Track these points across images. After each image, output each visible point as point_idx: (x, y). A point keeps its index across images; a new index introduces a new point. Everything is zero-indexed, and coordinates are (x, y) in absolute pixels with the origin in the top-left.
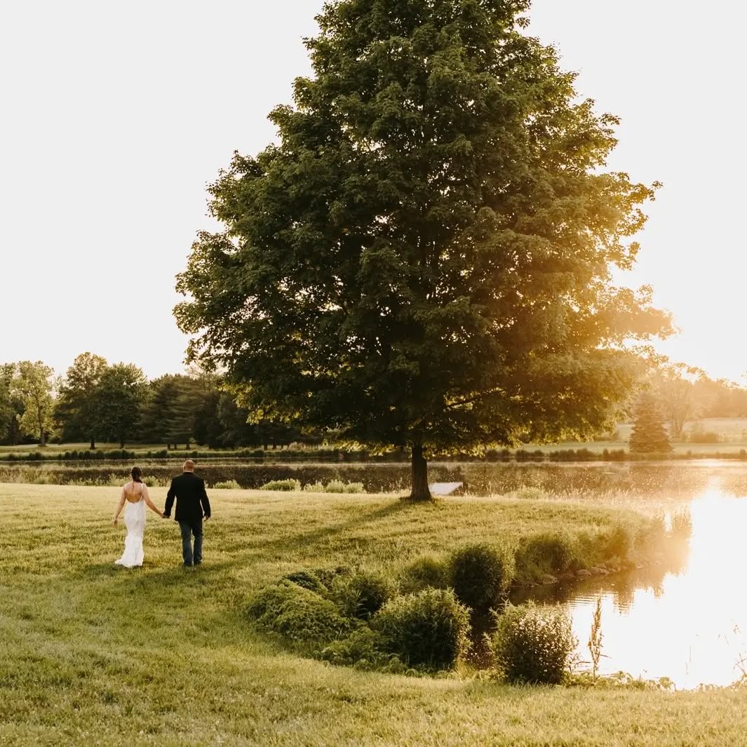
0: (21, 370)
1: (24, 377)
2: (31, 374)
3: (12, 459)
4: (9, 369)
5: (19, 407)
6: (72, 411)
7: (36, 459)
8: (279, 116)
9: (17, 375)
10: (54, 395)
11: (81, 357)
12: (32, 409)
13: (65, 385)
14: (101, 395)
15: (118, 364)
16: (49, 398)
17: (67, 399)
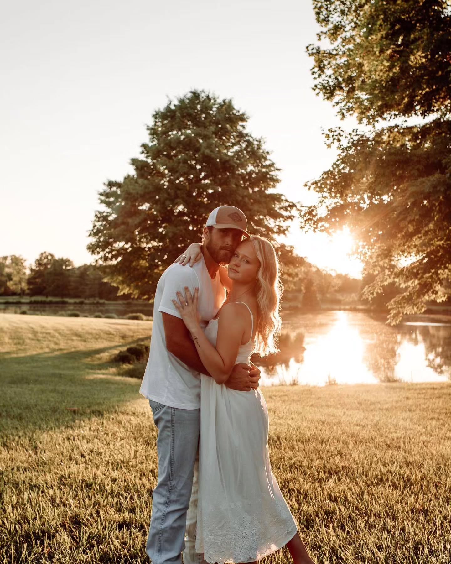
0: (12, 259)
1: (13, 262)
2: (17, 261)
3: (7, 303)
4: (5, 258)
5: (9, 277)
6: (37, 280)
7: (18, 303)
8: (134, 162)
9: (8, 262)
10: (28, 272)
11: (42, 254)
12: (16, 279)
13: (34, 267)
14: (50, 273)
15: (60, 258)
16: (25, 273)
17: (35, 274)
